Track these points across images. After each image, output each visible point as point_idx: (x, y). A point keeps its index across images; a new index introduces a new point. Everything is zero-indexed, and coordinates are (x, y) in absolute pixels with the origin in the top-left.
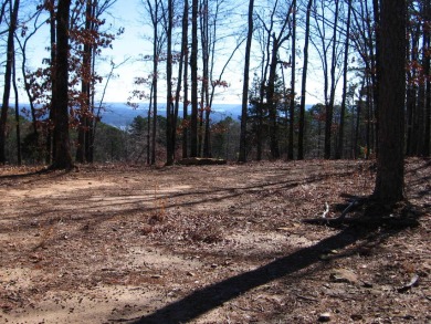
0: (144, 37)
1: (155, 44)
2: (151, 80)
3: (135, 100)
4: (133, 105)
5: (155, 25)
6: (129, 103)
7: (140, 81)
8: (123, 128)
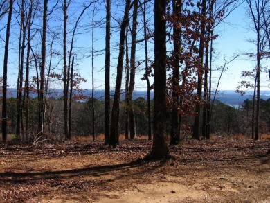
0: (250, 41)
1: (258, 45)
2: (255, 73)
3: (243, 88)
4: (241, 92)
5: (258, 30)
6: (238, 91)
7: (246, 74)
8: (236, 107)
